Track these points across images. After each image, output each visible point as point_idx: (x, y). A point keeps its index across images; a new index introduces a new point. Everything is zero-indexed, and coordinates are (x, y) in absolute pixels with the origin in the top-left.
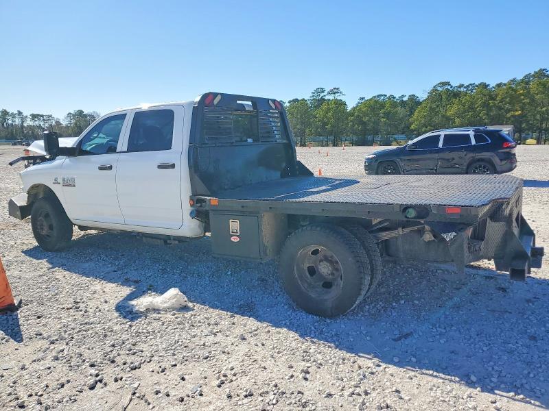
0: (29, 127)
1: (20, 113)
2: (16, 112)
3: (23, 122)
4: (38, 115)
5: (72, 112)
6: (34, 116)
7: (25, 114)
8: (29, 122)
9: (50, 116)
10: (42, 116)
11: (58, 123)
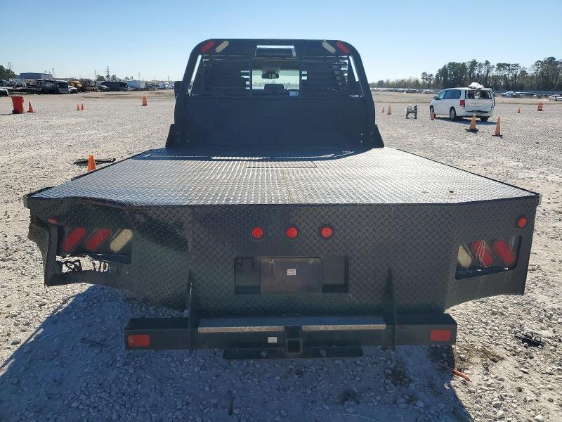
0: (494, 77)
1: (487, 63)
2: (484, 62)
3: (488, 72)
4: (504, 64)
5: (542, 60)
6: (500, 66)
7: (491, 64)
8: (494, 73)
9: (517, 65)
10: (509, 65)
11: (523, 73)
